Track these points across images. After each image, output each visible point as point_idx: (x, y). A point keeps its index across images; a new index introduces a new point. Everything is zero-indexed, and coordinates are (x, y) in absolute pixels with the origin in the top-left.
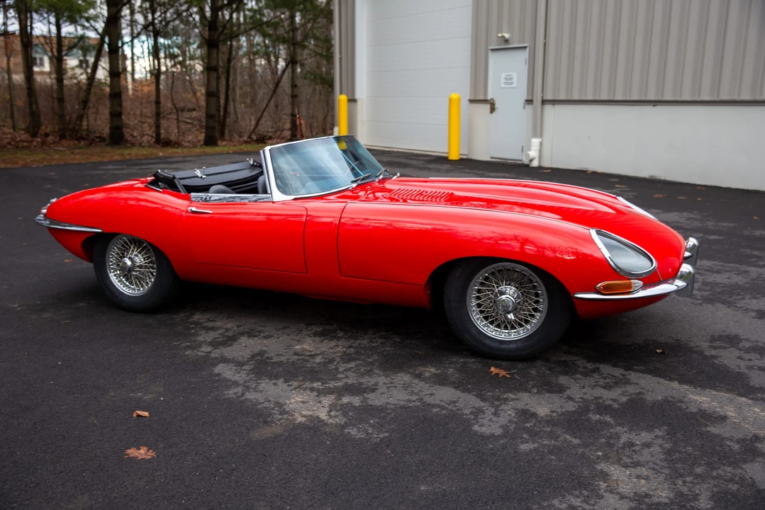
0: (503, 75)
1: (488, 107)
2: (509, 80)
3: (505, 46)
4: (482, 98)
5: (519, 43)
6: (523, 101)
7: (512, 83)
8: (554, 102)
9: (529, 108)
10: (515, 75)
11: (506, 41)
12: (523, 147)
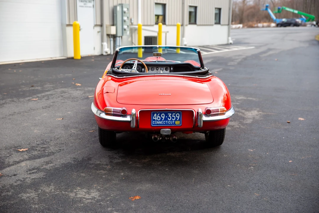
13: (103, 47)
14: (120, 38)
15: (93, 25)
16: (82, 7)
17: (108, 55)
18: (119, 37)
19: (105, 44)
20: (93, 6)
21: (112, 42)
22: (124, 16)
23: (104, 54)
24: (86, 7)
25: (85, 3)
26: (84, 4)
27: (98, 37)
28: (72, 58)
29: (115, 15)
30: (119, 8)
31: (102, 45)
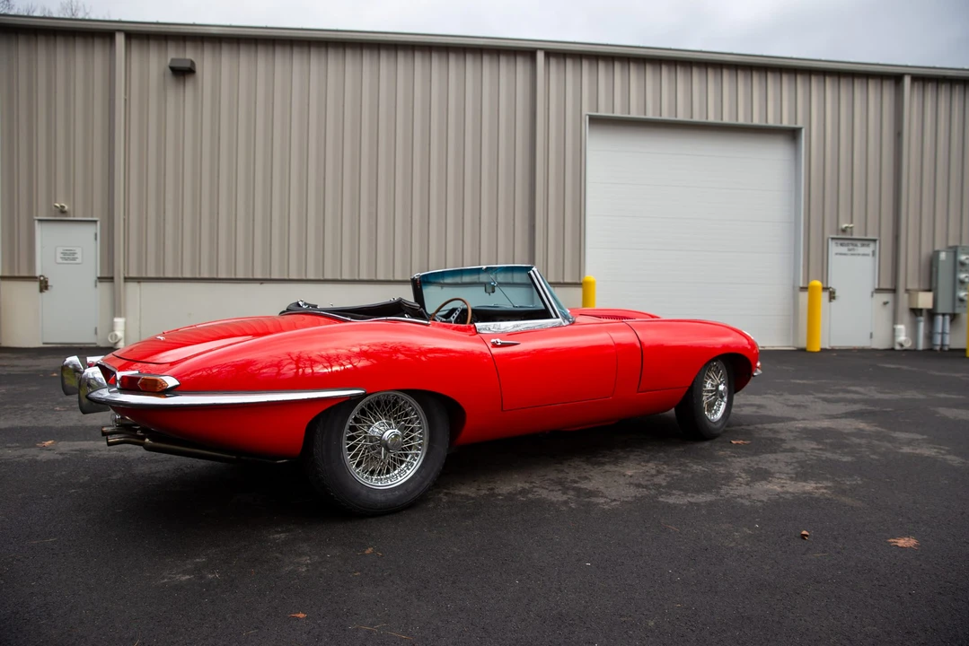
0: (60, 250)
1: (36, 285)
2: (69, 256)
3: (61, 217)
4: (24, 273)
5: (84, 216)
6: (94, 278)
7: (74, 259)
8: (139, 280)
9: (105, 286)
10: (78, 251)
11: (63, 212)
12: (96, 329)
13: (897, 334)
14: (947, 318)
15: (870, 289)
16: (845, 254)
17: (906, 350)
18: (944, 315)
19: (901, 328)
20: (874, 253)
21: (922, 326)
22: (961, 271)
23: (898, 347)
24: (852, 254)
25: (851, 247)
26: (849, 250)
27: (886, 314)
28: (803, 350)
29: (934, 269)
30: (943, 256)
31: (894, 330)
